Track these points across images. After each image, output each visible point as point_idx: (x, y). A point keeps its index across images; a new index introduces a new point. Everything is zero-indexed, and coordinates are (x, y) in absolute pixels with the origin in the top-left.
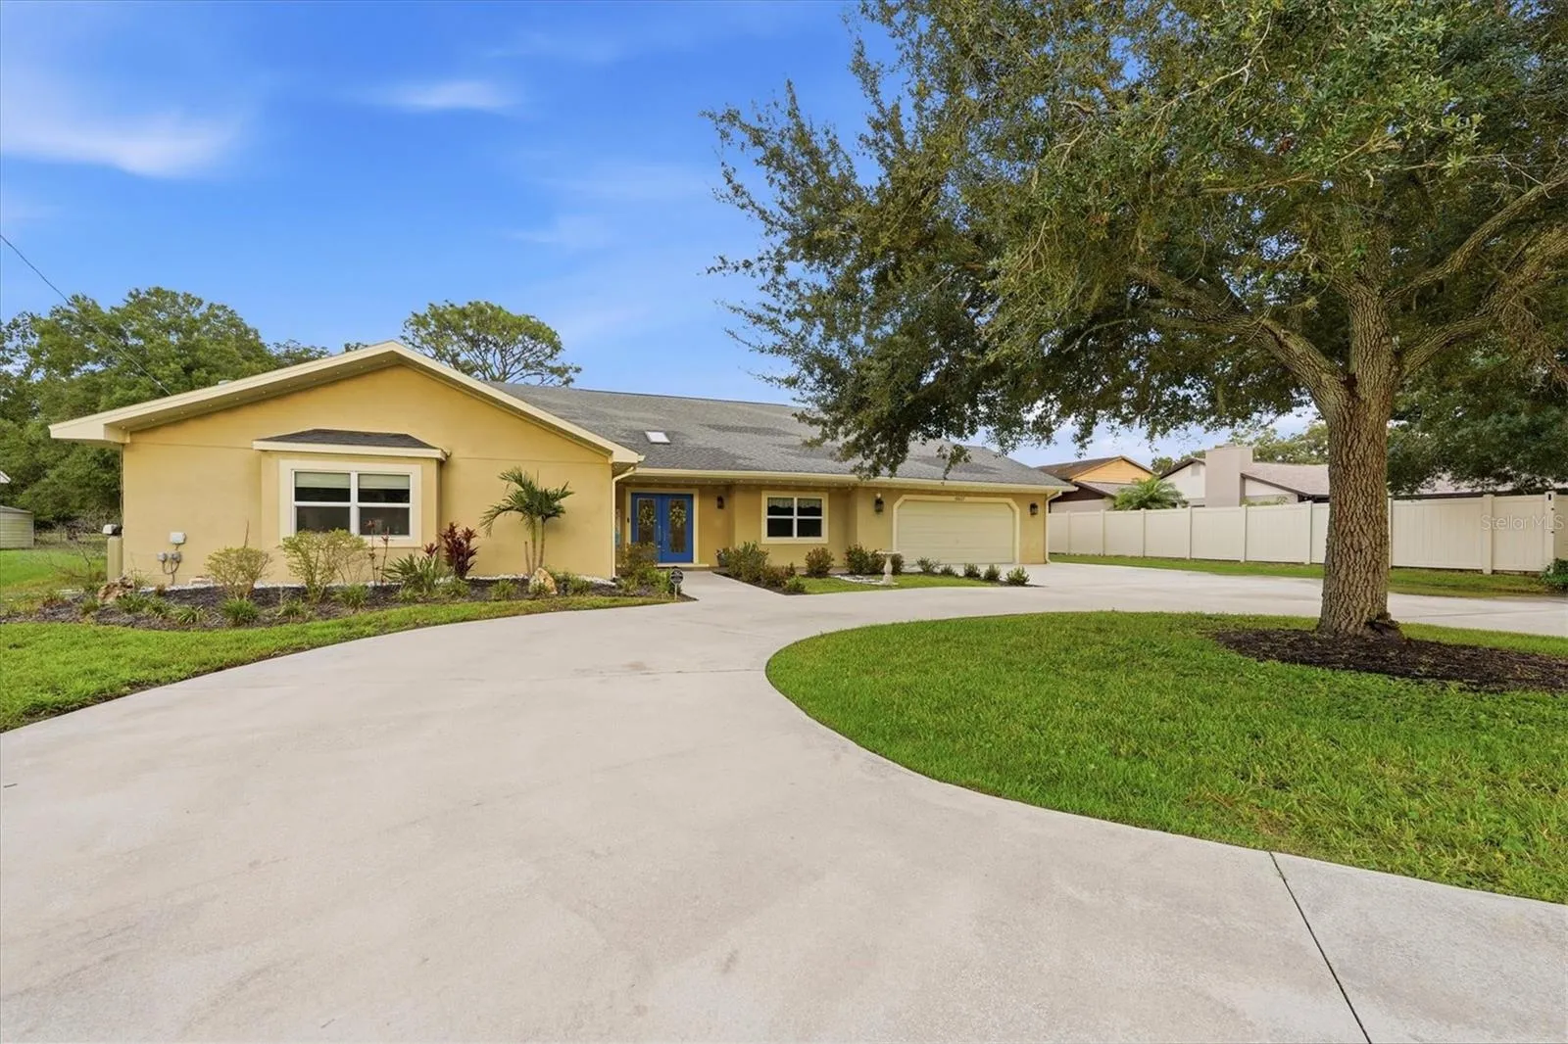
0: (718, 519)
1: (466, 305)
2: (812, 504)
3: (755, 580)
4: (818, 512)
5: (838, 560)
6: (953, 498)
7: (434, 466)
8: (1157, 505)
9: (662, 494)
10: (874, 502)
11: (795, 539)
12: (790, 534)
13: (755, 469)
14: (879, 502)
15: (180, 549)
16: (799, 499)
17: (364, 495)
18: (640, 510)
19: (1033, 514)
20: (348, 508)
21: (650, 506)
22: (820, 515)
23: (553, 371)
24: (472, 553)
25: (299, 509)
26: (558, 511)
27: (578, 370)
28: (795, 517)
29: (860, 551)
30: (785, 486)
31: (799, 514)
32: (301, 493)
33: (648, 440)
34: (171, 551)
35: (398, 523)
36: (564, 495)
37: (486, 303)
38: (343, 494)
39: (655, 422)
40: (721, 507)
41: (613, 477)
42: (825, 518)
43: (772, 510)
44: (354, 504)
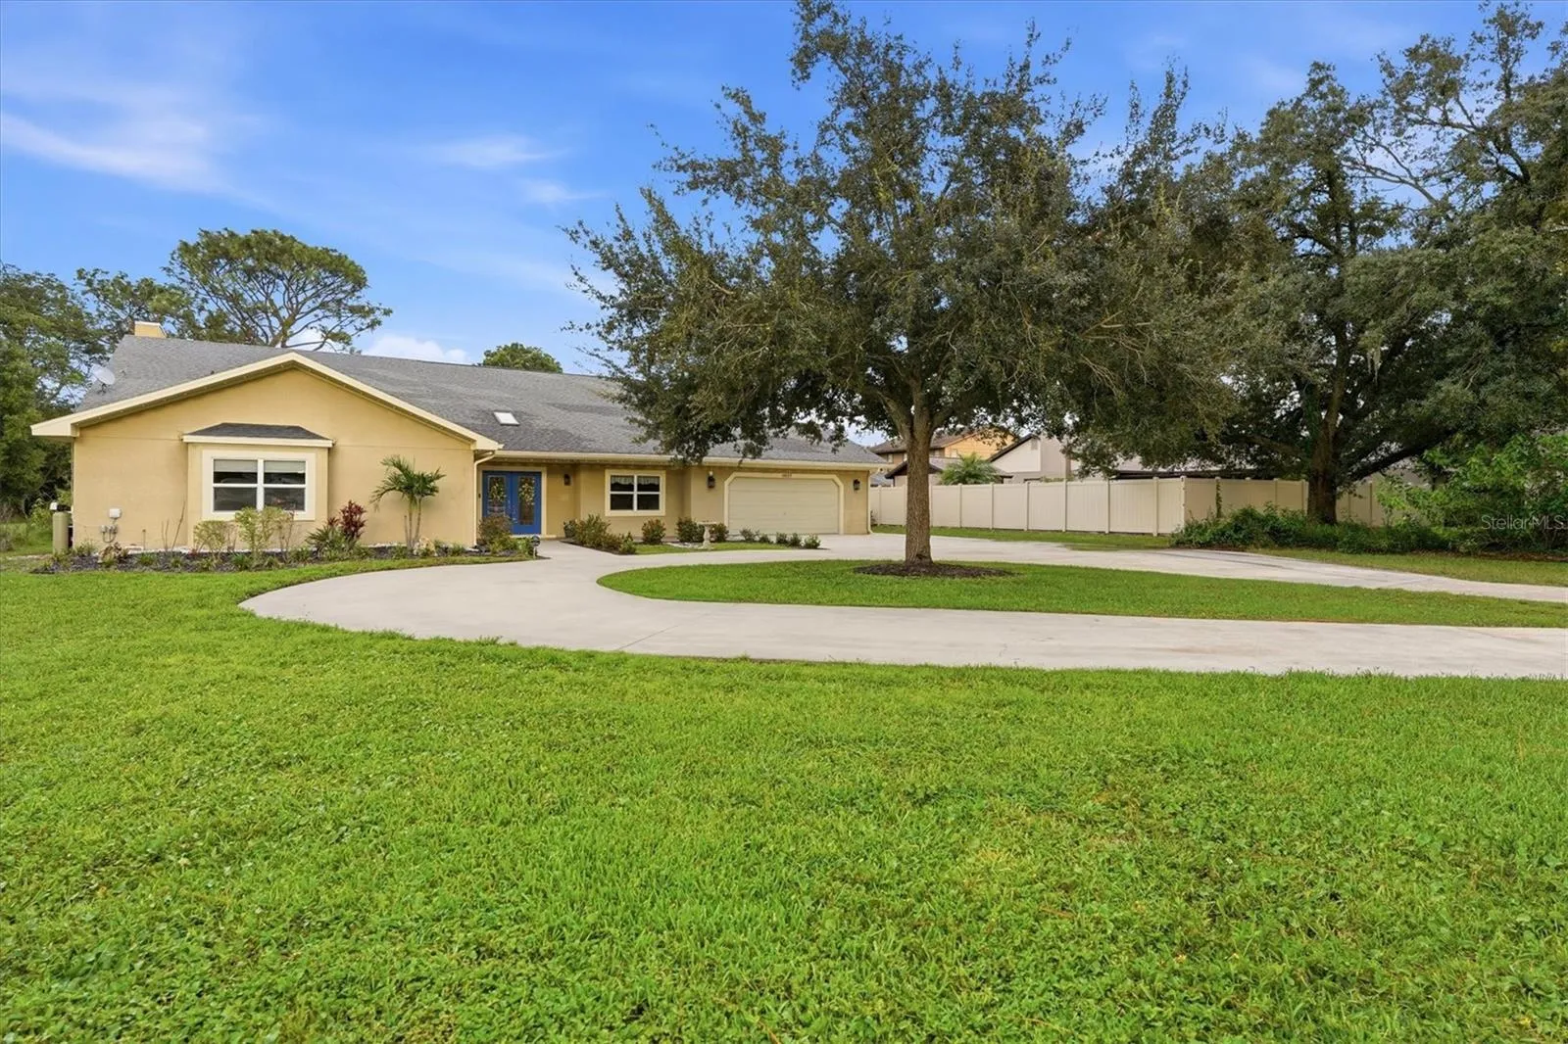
0: (565, 497)
1: (249, 233)
2: (651, 481)
3: (598, 546)
4: (656, 488)
5: (671, 531)
6: (780, 475)
7: (326, 452)
8: (973, 480)
9: (512, 472)
10: (706, 479)
11: (635, 512)
12: (630, 507)
13: (599, 451)
14: (711, 479)
15: (117, 522)
16: (639, 477)
17: (269, 478)
18: (491, 486)
19: (856, 489)
20: (255, 489)
21: (501, 482)
22: (658, 490)
23: (353, 310)
24: (362, 525)
25: (216, 489)
26: (433, 490)
27: (387, 313)
28: (635, 493)
29: (688, 522)
30: (626, 465)
31: (639, 490)
32: (219, 477)
33: (496, 420)
34: (110, 525)
35: (296, 501)
36: (438, 477)
37: (275, 232)
38: (252, 477)
39: (501, 401)
40: (567, 483)
41: (475, 460)
42: (662, 494)
43: (614, 487)
44: (260, 486)
